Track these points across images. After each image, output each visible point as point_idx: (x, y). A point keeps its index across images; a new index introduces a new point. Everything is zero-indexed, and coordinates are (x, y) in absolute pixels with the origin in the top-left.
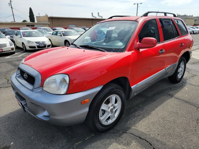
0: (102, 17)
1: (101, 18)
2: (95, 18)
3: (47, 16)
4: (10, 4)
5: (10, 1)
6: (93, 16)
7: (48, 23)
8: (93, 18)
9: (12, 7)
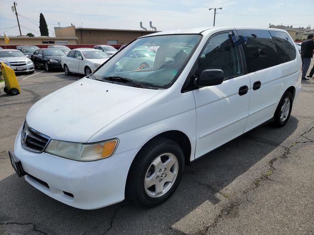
0: (155, 28)
1: (154, 30)
2: (144, 30)
3: (73, 27)
4: (14, 8)
5: (14, 4)
6: (142, 27)
7: (75, 38)
8: (142, 29)
9: (16, 13)
